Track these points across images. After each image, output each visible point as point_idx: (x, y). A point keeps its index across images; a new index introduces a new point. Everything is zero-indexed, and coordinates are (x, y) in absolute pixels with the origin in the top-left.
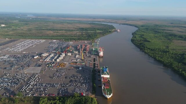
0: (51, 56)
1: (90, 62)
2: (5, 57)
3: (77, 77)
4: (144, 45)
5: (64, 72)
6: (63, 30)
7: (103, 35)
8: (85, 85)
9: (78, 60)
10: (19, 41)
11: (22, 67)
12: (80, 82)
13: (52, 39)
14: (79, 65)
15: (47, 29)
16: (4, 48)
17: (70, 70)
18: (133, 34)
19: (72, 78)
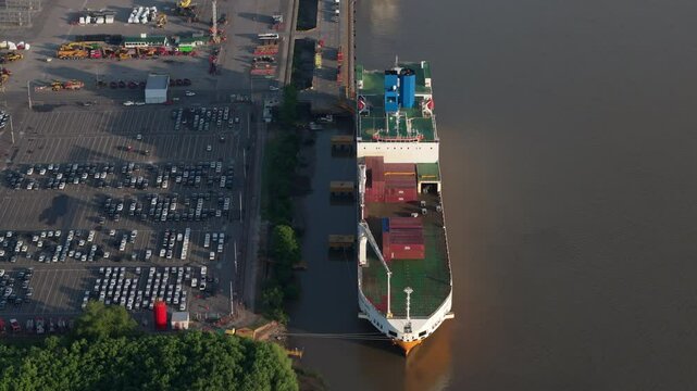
1: (253, 27)
3: (122, 175)
8: (197, 239)
9: (133, 19)
12: (146, 216)
14: (142, 64)
17: (47, 108)
19: (68, 178)
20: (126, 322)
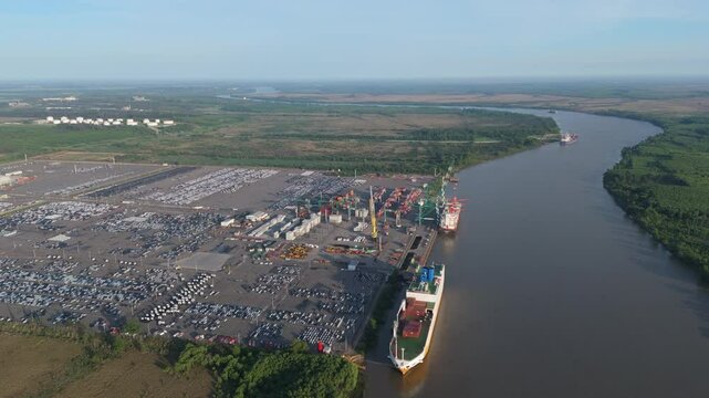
0: (274, 222)
1: (395, 247)
2: (138, 219)
3: (330, 294)
4: (651, 194)
5: (295, 273)
6: (351, 137)
7: (496, 154)
8: (345, 321)
9: (356, 240)
10: (197, 172)
11: (174, 249)
12: (332, 310)
13: (300, 168)
14: (352, 256)
15: (299, 136)
16: (146, 193)
17: (315, 269)
18: (624, 153)
19: (311, 295)
20: (306, 347)
